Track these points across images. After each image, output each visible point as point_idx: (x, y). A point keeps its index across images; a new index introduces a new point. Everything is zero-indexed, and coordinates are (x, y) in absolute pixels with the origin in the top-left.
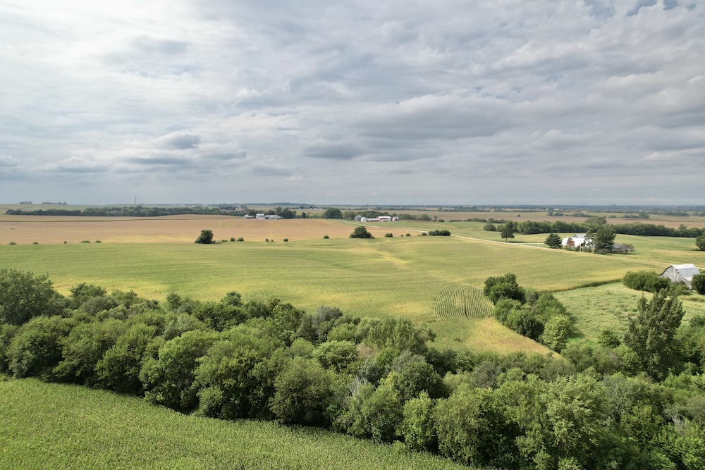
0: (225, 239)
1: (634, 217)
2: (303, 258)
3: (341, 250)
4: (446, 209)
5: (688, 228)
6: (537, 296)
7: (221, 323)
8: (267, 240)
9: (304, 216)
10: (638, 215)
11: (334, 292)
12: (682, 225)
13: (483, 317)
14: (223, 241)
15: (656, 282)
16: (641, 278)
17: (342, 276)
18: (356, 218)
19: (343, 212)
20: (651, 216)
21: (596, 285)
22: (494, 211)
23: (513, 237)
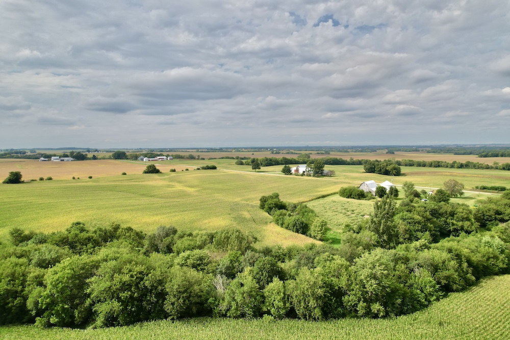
0: (34, 179)
1: (322, 153)
2: (111, 190)
3: (140, 183)
4: (202, 150)
5: (354, 160)
6: (295, 207)
7: (78, 248)
8: (74, 178)
9: (94, 158)
10: (324, 152)
11: (153, 215)
12: (351, 158)
13: (266, 223)
14: (33, 180)
15: (359, 192)
16: (350, 191)
17: (152, 203)
18: (139, 158)
19: (127, 154)
20: (331, 153)
21: (324, 197)
22: (235, 151)
23: (260, 169)
